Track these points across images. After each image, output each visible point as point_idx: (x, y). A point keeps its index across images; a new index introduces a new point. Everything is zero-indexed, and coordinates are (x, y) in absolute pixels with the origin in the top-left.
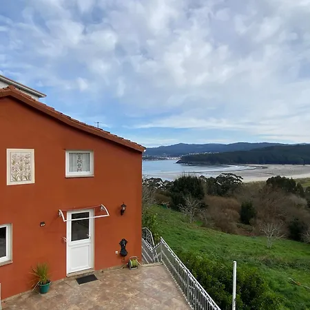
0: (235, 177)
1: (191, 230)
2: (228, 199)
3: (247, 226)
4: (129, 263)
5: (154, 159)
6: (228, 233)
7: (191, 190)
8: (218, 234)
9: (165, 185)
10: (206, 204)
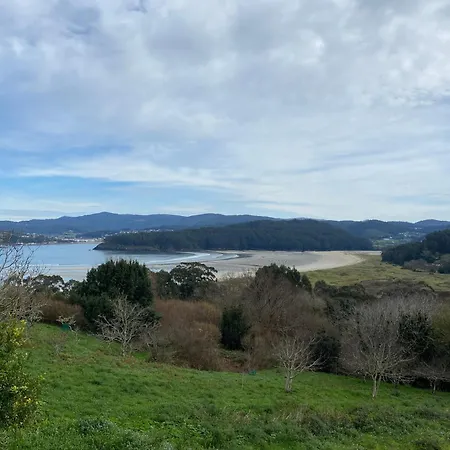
0: (203, 269)
1: (126, 372)
2: (199, 304)
3: (235, 353)
5: (48, 241)
6: (205, 368)
7: (126, 288)
8: (185, 374)
9: (69, 288)
10: (157, 315)
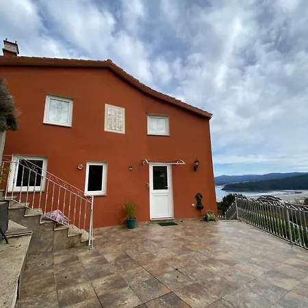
0: (273, 198)
4: (207, 216)
